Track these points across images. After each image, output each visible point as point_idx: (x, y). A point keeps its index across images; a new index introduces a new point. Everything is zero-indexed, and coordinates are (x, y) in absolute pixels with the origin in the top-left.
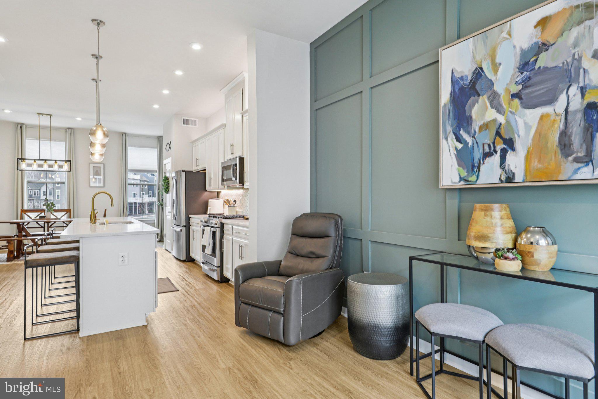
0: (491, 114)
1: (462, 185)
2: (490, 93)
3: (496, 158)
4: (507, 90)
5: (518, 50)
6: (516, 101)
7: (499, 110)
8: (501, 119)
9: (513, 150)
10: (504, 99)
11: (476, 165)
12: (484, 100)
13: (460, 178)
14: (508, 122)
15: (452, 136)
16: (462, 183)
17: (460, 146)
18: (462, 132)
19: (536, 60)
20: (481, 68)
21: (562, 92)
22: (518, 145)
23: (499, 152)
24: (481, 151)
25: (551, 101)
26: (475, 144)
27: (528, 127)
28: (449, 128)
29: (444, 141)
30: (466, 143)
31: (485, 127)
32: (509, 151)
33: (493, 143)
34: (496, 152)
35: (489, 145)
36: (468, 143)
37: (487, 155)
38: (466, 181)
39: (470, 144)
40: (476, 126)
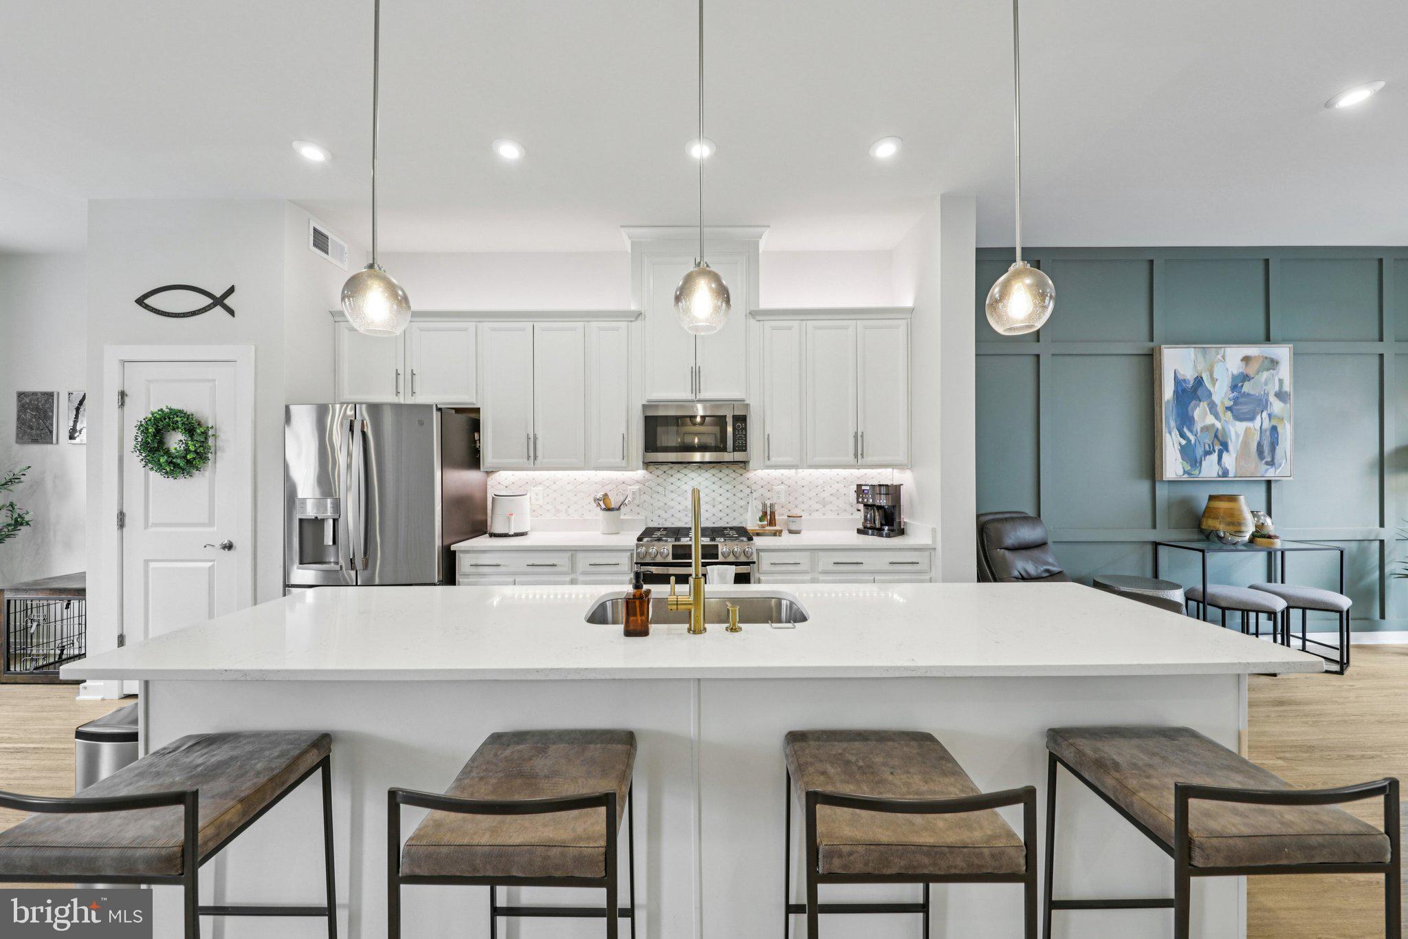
0: (1210, 420)
1: (1186, 478)
2: (1209, 400)
3: (1215, 456)
4: (1223, 403)
5: (1230, 373)
6: (1229, 413)
7: (1217, 417)
8: (1218, 425)
9: (1227, 451)
10: (1220, 409)
11: (1198, 460)
12: (1204, 405)
13: (1184, 471)
14: (1223, 429)
15: (1175, 433)
16: (1186, 476)
17: (1184, 442)
18: (1185, 430)
19: (1242, 386)
20: (1202, 378)
21: (1258, 414)
22: (1231, 447)
23: (1217, 451)
24: (1203, 449)
25: (1252, 419)
26: (1197, 441)
27: (1237, 435)
28: (1173, 424)
29: (1168, 435)
30: (1189, 441)
31: (1206, 429)
32: (1225, 452)
33: (1213, 444)
34: (1215, 452)
35: (1209, 445)
36: (1190, 441)
37: (1208, 453)
38: (1189, 474)
39: (1193, 442)
40: (1198, 426)
